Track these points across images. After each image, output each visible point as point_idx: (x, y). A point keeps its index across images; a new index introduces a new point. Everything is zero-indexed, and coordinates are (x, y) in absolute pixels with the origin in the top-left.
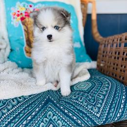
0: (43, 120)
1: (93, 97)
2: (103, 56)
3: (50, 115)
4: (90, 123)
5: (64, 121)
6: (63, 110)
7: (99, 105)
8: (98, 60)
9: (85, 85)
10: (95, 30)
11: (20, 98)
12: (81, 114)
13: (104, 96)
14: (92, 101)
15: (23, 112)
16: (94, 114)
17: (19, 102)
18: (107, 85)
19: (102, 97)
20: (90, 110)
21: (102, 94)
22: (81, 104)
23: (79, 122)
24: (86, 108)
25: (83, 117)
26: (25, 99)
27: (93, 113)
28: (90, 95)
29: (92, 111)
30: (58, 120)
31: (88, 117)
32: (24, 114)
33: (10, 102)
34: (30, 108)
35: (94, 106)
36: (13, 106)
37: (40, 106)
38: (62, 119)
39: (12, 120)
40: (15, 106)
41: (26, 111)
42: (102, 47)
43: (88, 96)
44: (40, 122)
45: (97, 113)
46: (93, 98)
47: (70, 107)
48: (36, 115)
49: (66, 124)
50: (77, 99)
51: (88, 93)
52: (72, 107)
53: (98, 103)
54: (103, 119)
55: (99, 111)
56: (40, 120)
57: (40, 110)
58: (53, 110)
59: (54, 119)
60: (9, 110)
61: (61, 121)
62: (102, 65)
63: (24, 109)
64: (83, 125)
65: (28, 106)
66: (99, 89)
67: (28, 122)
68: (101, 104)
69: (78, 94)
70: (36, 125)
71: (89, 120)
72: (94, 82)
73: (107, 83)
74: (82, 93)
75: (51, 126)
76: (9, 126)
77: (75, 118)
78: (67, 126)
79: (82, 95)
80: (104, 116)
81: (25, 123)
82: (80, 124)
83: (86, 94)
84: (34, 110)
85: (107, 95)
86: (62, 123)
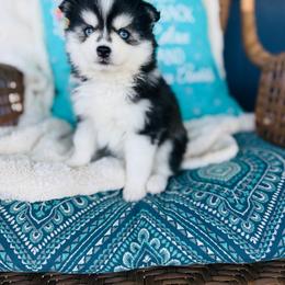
0: (129, 246)
1: (242, 197)
2: (270, 100)
3: (143, 237)
4: (235, 255)
5: (175, 248)
6: (173, 224)
7: (257, 218)
8: (259, 110)
9: (224, 170)
10: (251, 36)
12: (214, 235)
13: (270, 194)
14: (240, 207)
15: (86, 230)
16: (244, 238)
17: (77, 210)
18: (277, 170)
19: (264, 198)
20: (235, 228)
21: (265, 192)
22: (214, 212)
23: (210, 252)
24: (226, 222)
25: (219, 243)
26: (90, 202)
27: (243, 234)
28: (236, 192)
29: (239, 230)
30: (163, 246)
31: (230, 243)
32: (89, 234)
33: (58, 208)
34: (100, 222)
35: (245, 218)
36: (66, 218)
37: (123, 215)
38: (171, 244)
39: (63, 247)
40: (70, 217)
41: (92, 228)
42: (267, 79)
43: (230, 195)
44: (123, 250)
45: (252, 235)
46: (243, 200)
47: (188, 219)
48: (113, 235)
49: (179, 255)
50: (204, 201)
51: (232, 188)
52: (194, 219)
53: (254, 211)
54: (266, 249)
55: (256, 231)
56: (122, 245)
57: (121, 226)
58: (150, 225)
59: (154, 245)
60: (56, 227)
61: (168, 248)
62: (267, 121)
63: (89, 225)
64: (218, 259)
65: (97, 218)
66: (258, 180)
67: (96, 250)
68: (262, 215)
69: (208, 190)
70: (114, 257)
71: (231, 249)
72: (246, 161)
73: (277, 163)
74: (216, 186)
75: (147, 259)
76: (58, 259)
77: (200, 243)
78: (183, 259)
79: (218, 192)
80: (268, 243)
81: (90, 252)
82: (213, 257)
83: (227, 189)
84: (108, 225)
85: (277, 194)
86: (172, 253)
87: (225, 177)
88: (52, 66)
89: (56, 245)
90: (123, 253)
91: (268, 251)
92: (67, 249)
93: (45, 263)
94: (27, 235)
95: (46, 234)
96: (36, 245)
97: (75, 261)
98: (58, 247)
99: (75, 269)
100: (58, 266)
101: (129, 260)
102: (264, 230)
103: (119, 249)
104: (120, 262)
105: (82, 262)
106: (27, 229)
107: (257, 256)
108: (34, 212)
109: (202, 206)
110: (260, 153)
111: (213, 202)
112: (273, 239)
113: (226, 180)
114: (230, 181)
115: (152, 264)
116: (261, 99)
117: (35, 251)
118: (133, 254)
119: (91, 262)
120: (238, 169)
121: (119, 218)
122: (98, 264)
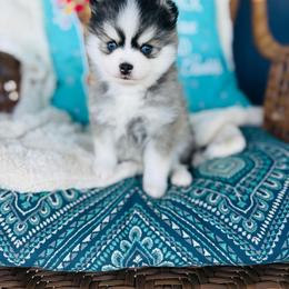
0: (118, 244)
1: (245, 193)
2: (280, 94)
3: (135, 235)
4: (234, 257)
5: (169, 249)
6: (168, 222)
7: (260, 216)
8: (267, 104)
9: (227, 166)
10: (261, 28)
11: (69, 192)
12: (212, 235)
13: (276, 193)
14: (243, 204)
15: (73, 225)
16: (245, 237)
17: (66, 202)
18: (284, 167)
19: (268, 196)
20: (235, 227)
21: (269, 189)
22: (214, 210)
23: (207, 254)
24: (226, 220)
25: (217, 243)
26: (80, 195)
27: (244, 234)
28: (239, 189)
29: (240, 230)
30: (155, 246)
31: (230, 243)
32: (77, 229)
33: (45, 200)
35: (247, 216)
36: (53, 211)
37: (115, 211)
38: (165, 245)
39: (49, 241)
40: (58, 210)
41: (80, 223)
42: (277, 72)
44: (112, 248)
45: (254, 235)
46: (245, 197)
47: (184, 217)
48: (102, 232)
49: (173, 257)
50: (203, 199)
51: (234, 185)
52: (191, 218)
53: (258, 209)
54: (268, 250)
55: (259, 230)
56: (111, 244)
57: (111, 222)
58: (143, 222)
59: (146, 245)
60: (42, 220)
61: (161, 249)
62: (276, 116)
63: (77, 219)
64: (215, 261)
65: (86, 212)
66: (264, 176)
67: (84, 246)
68: (266, 214)
69: (208, 187)
70: (102, 255)
71: (230, 250)
72: (252, 156)
73: (284, 160)
74: (217, 184)
75: (138, 259)
76: (42, 255)
77: (196, 244)
78: (177, 261)
79: (219, 189)
80: (271, 244)
82: (210, 259)
83: (228, 187)
84: (98, 221)
85: (283, 192)
86: (165, 255)
87: (228, 173)
89: (42, 239)
90: (112, 252)
91: (271, 252)
92: (53, 244)
93: (28, 257)
94: (11, 226)
95: (31, 227)
96: (19, 238)
97: (60, 256)
98: (43, 242)
99: (60, 267)
100: (41, 262)
101: (118, 259)
102: (267, 230)
103: (108, 247)
104: (108, 261)
105: (67, 258)
106: (11, 219)
107: (258, 258)
108: (20, 202)
109: (201, 203)
110: (267, 148)
111: (213, 199)
112: (277, 240)
113: (228, 177)
114: (233, 178)
115: (143, 264)
116: (271, 93)
117: (18, 244)
118: (123, 253)
119: (77, 260)
120: (242, 165)
121: (110, 214)
122: (84, 262)
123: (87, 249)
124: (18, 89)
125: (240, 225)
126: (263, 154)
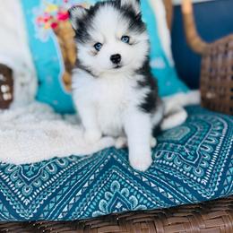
0: (103, 195)
1: (192, 149)
3: (115, 187)
4: (190, 196)
5: (142, 195)
6: (139, 177)
7: (205, 164)
8: (202, 87)
9: (177, 133)
11: (61, 161)
12: (172, 183)
13: (214, 146)
14: (192, 158)
15: (68, 184)
16: (196, 181)
17: (59, 169)
18: (219, 128)
19: (209, 149)
20: (188, 174)
21: (209, 144)
22: (171, 164)
23: (170, 196)
24: (181, 170)
25: (176, 188)
26: (70, 163)
27: (195, 178)
28: (187, 147)
29: (192, 176)
30: (131, 194)
31: (186, 186)
32: (70, 187)
33: (44, 169)
34: (79, 177)
35: (196, 165)
36: (51, 176)
37: (98, 171)
38: (138, 193)
39: (50, 198)
40: (55, 175)
41: (73, 182)
43: (182, 150)
44: (99, 198)
45: (202, 178)
46: (193, 152)
48: (90, 187)
49: (145, 202)
51: (183, 144)
53: (203, 159)
54: (214, 188)
55: (205, 174)
56: (97, 195)
57: (95, 181)
58: (120, 177)
59: (124, 194)
60: (43, 183)
61: (136, 196)
63: (70, 179)
64: (177, 201)
65: (76, 174)
67: (77, 199)
68: (209, 162)
70: (91, 203)
71: (187, 191)
72: (195, 124)
73: (219, 123)
74: (171, 145)
75: (119, 205)
76: (46, 208)
77: (161, 190)
78: (148, 204)
79: (172, 149)
80: (216, 183)
81: (72, 201)
82: (172, 200)
83: (179, 146)
84: (86, 179)
85: (220, 145)
86: (139, 200)
87: (178, 137)
88: (35, 63)
89: (44, 197)
90: (99, 201)
91: (216, 189)
92: (53, 200)
93: (35, 211)
94: (20, 190)
95: (35, 188)
96: (27, 197)
97: (60, 209)
98: (46, 198)
99: (60, 216)
100: (46, 214)
101: (104, 206)
102: (212, 173)
103: (96, 197)
104: (97, 208)
105: (65, 209)
106: (19, 185)
107: (208, 195)
108: (25, 172)
109: (161, 161)
110: (205, 118)
111: (169, 156)
112: (219, 179)
113: (179, 139)
114: (182, 140)
115: (124, 209)
116: (204, 79)
117: (27, 202)
118: (107, 201)
119: (73, 209)
120: (188, 130)
121: (94, 173)
122: (79, 210)
123: (80, 200)
124: (11, 91)
125: (191, 172)
126: (203, 121)
